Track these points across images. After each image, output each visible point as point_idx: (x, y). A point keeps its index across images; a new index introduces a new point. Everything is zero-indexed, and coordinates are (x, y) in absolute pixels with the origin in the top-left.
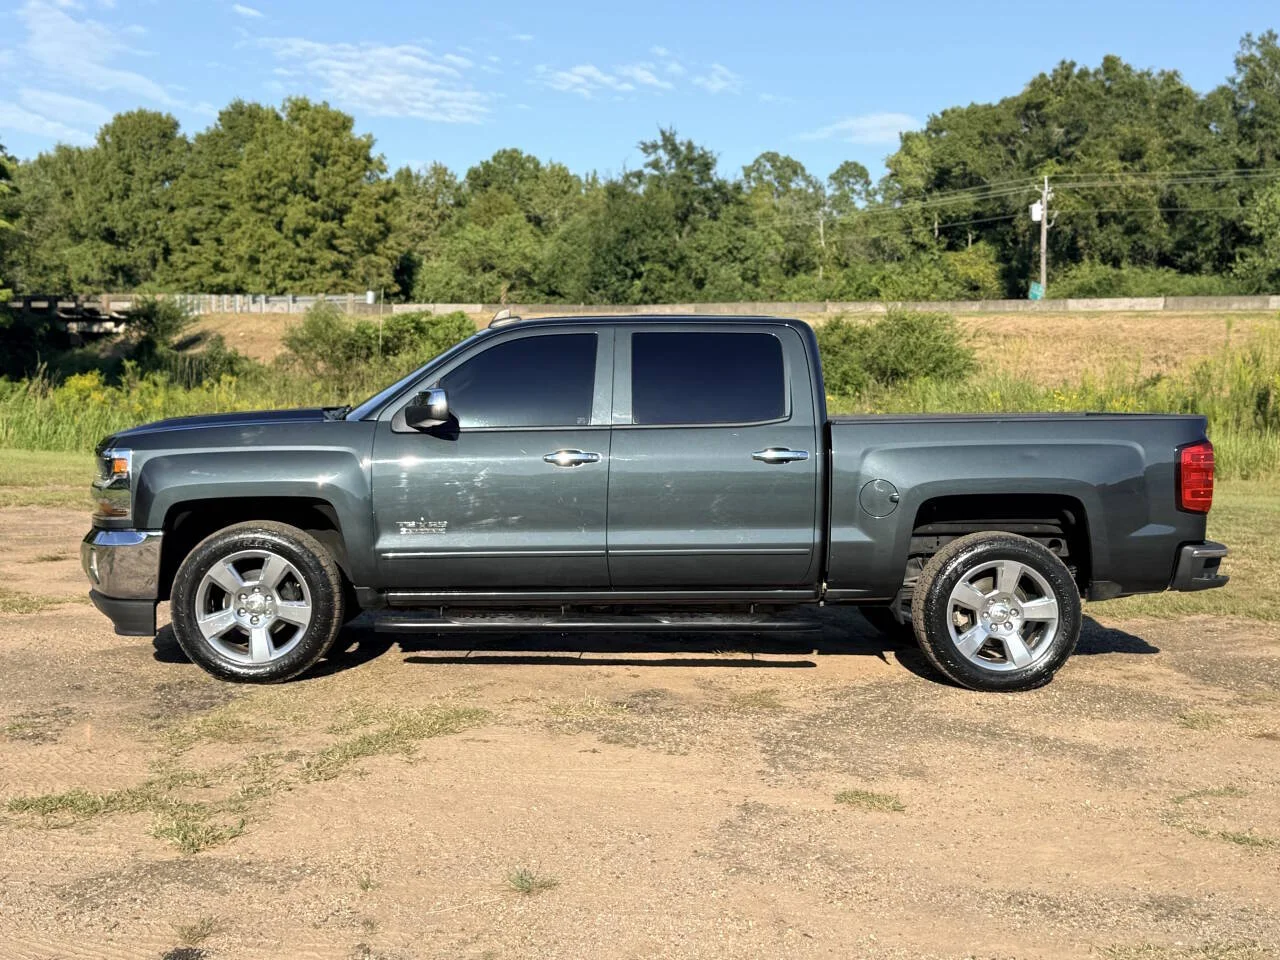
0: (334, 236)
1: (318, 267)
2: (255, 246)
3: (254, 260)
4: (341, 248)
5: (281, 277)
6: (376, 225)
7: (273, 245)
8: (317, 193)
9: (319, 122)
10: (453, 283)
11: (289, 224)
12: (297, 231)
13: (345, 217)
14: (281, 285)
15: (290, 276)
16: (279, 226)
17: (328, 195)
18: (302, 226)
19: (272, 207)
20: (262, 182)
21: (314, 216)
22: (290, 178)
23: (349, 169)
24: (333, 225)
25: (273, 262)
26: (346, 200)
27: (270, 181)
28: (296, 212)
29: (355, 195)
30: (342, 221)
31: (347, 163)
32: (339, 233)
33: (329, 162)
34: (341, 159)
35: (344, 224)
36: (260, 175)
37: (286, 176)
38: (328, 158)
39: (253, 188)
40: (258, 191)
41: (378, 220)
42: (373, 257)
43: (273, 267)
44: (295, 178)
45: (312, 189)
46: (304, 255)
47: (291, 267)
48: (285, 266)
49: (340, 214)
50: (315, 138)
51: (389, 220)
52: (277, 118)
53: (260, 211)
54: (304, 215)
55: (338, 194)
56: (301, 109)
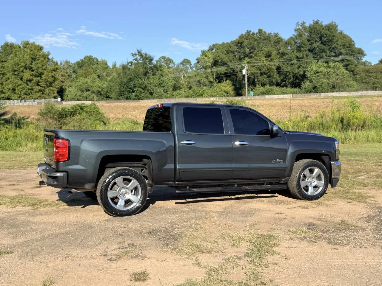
0: (39, 82)
1: (34, 91)
2: (14, 85)
3: (14, 90)
4: (42, 85)
5: (23, 94)
6: (52, 78)
7: (20, 85)
8: (33, 69)
9: (33, 48)
10: (78, 95)
11: (25, 78)
12: (27, 81)
13: (42, 76)
14: (23, 97)
15: (26, 94)
16: (21, 79)
17: (37, 70)
18: (29, 79)
19: (19, 73)
20: (16, 66)
21: (33, 76)
22: (25, 65)
23: (43, 62)
24: (39, 78)
25: (20, 90)
26: (42, 71)
27: (18, 66)
28: (27, 75)
29: (45, 70)
30: (41, 77)
31: (42, 60)
32: (41, 81)
33: (36, 60)
34: (40, 59)
35: (42, 78)
36: (15, 64)
37: (23, 64)
38: (36, 59)
39: (13, 68)
40: (14, 69)
41: (52, 77)
42: (51, 88)
43: (20, 92)
44: (26, 65)
45: (32, 68)
46: (30, 87)
47: (26, 91)
48: (24, 91)
49: (40, 75)
50: (32, 53)
51: (55, 76)
52: (20, 47)
53: (15, 75)
54: (29, 75)
55: (40, 69)
56: (27, 44)
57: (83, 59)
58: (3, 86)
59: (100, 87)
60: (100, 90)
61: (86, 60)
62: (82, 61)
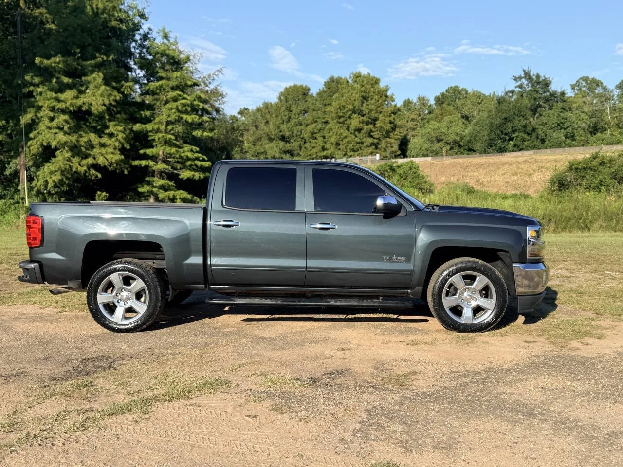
0: (371, 131)
1: (365, 145)
2: (338, 138)
3: (338, 144)
4: (375, 136)
5: (349, 151)
6: (390, 125)
7: (346, 137)
8: (364, 113)
9: (365, 82)
10: (423, 148)
11: (352, 127)
12: (355, 130)
13: (376, 122)
14: (349, 154)
15: (353, 150)
16: (348, 129)
17: (369, 114)
18: (357, 128)
19: (345, 121)
20: (341, 110)
21: (363, 123)
22: (352, 107)
23: (378, 101)
24: (371, 126)
25: (346, 144)
26: (376, 115)
27: (344, 109)
28: (355, 122)
29: (380, 113)
30: (375, 124)
31: (377, 98)
32: (374, 130)
33: (370, 99)
34: (374, 97)
35: (376, 126)
36: (340, 107)
37: (351, 107)
38: (369, 97)
39: (337, 113)
40: (339, 114)
41: (391, 122)
42: (388, 139)
43: (346, 147)
44: (355, 107)
45: (361, 111)
46: (359, 140)
47: (353, 146)
48: (351, 146)
49: (374, 121)
50: (363, 89)
51: (395, 122)
52: (348, 82)
53: (340, 123)
54: (358, 123)
55: (373, 112)
56: (358, 77)
57: (445, 93)
58: (325, 140)
61: (449, 93)
62: (443, 94)
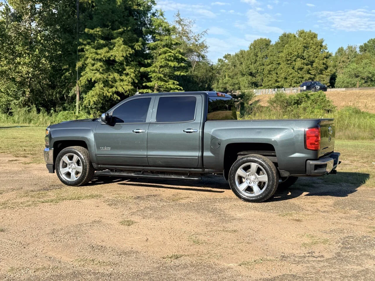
0: (309, 70)
1: (304, 79)
2: (286, 74)
3: (286, 78)
4: (312, 73)
5: (293, 83)
6: (323, 66)
7: (291, 74)
8: (305, 57)
9: (307, 36)
10: (345, 82)
11: (296, 67)
12: (298, 69)
13: (313, 64)
14: (293, 85)
15: (296, 83)
16: (293, 68)
17: (308, 58)
18: (300, 67)
19: (291, 63)
20: (289, 56)
21: (304, 64)
22: (297, 54)
23: (315, 49)
24: (309, 66)
25: (291, 79)
26: (313, 59)
27: (291, 55)
28: (299, 63)
29: (317, 57)
30: (312, 65)
31: (314, 48)
32: (311, 69)
33: (309, 48)
34: (313, 47)
35: (313, 66)
36: (288, 53)
37: (296, 53)
38: (309, 47)
39: (286, 57)
40: (288, 58)
41: (324, 64)
42: (321, 75)
43: (291, 80)
44: (299, 54)
45: (303, 56)
46: (300, 76)
47: (296, 80)
48: (295, 80)
49: (312, 63)
50: (305, 41)
51: (327, 64)
52: (295, 36)
53: (288, 64)
54: (301, 64)
55: (311, 57)
56: (302, 33)
57: (367, 43)
58: (278, 76)
59: (370, 73)
60: (370, 75)
61: (370, 43)
62: (365, 44)
